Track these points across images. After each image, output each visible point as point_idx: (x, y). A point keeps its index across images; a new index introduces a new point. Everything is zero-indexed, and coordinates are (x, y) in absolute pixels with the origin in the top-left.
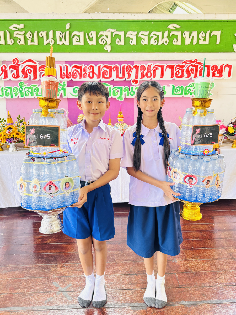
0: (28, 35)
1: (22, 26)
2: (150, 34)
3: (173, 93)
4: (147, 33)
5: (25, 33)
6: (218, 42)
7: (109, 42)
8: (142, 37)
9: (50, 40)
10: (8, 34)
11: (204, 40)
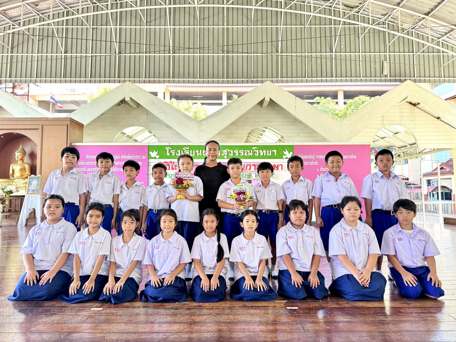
0: (191, 152)
1: (188, 148)
2: (244, 151)
3: (256, 177)
4: (243, 151)
5: (190, 151)
6: (276, 155)
7: (226, 155)
8: (241, 152)
9: (200, 154)
10: (182, 151)
11: (269, 154)
